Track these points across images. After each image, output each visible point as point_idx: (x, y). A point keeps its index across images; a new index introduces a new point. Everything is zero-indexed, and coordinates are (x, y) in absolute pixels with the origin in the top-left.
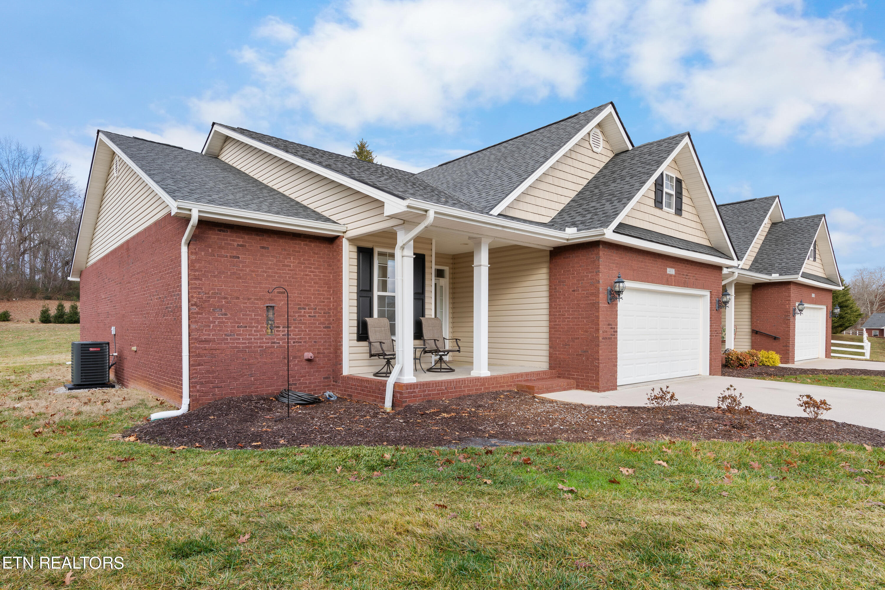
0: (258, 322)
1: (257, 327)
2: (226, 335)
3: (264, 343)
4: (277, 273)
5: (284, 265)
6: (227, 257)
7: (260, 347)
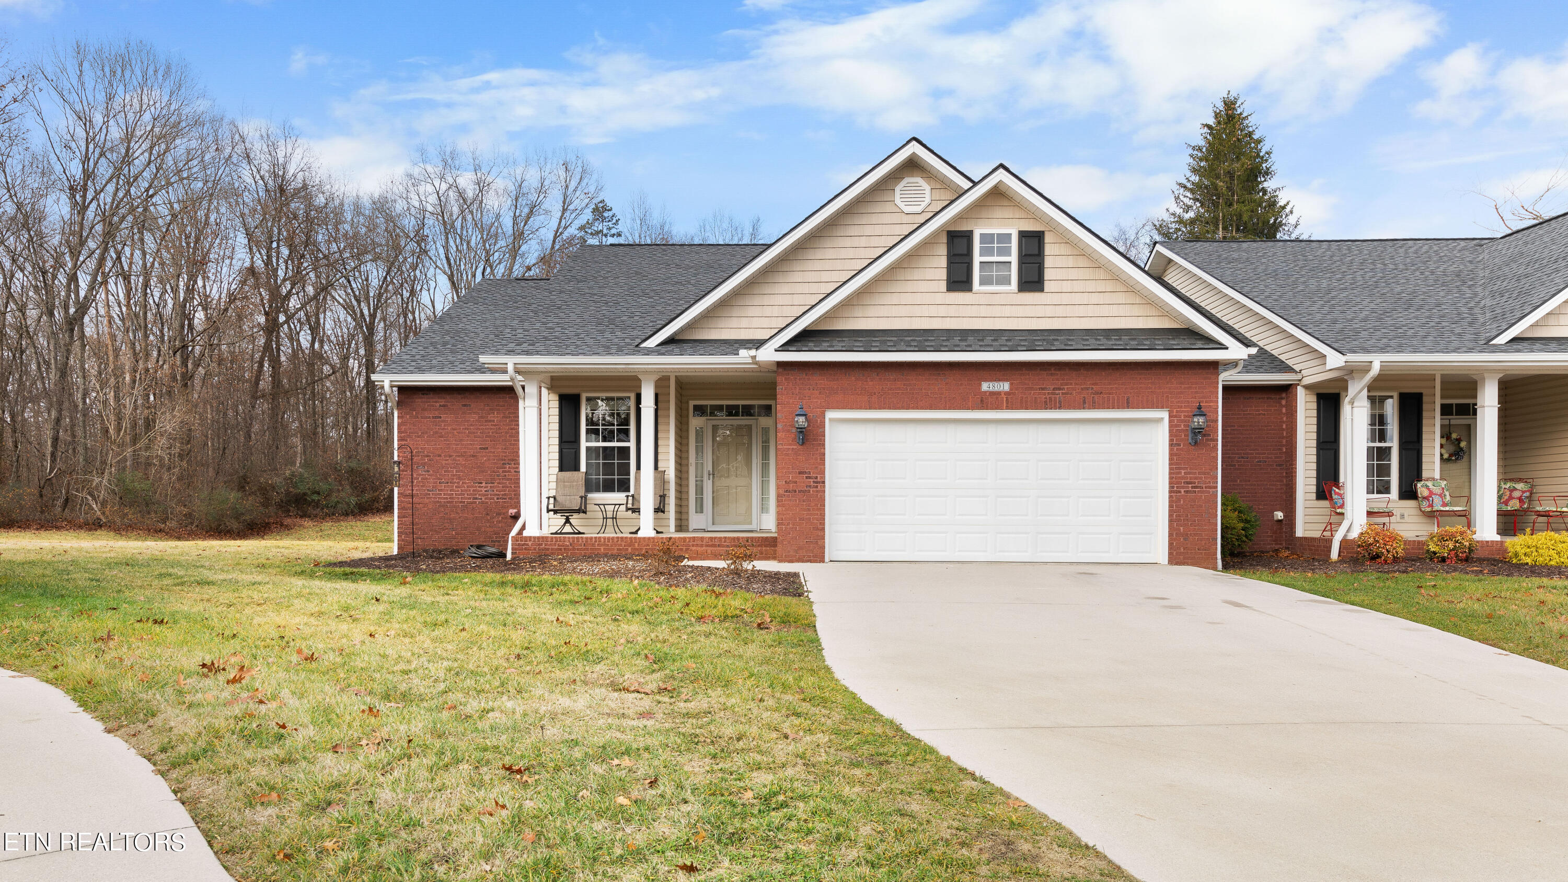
0: (459, 478)
1: (458, 483)
2: (428, 490)
3: (466, 498)
4: (479, 429)
5: (486, 421)
6: (429, 417)
7: (461, 502)
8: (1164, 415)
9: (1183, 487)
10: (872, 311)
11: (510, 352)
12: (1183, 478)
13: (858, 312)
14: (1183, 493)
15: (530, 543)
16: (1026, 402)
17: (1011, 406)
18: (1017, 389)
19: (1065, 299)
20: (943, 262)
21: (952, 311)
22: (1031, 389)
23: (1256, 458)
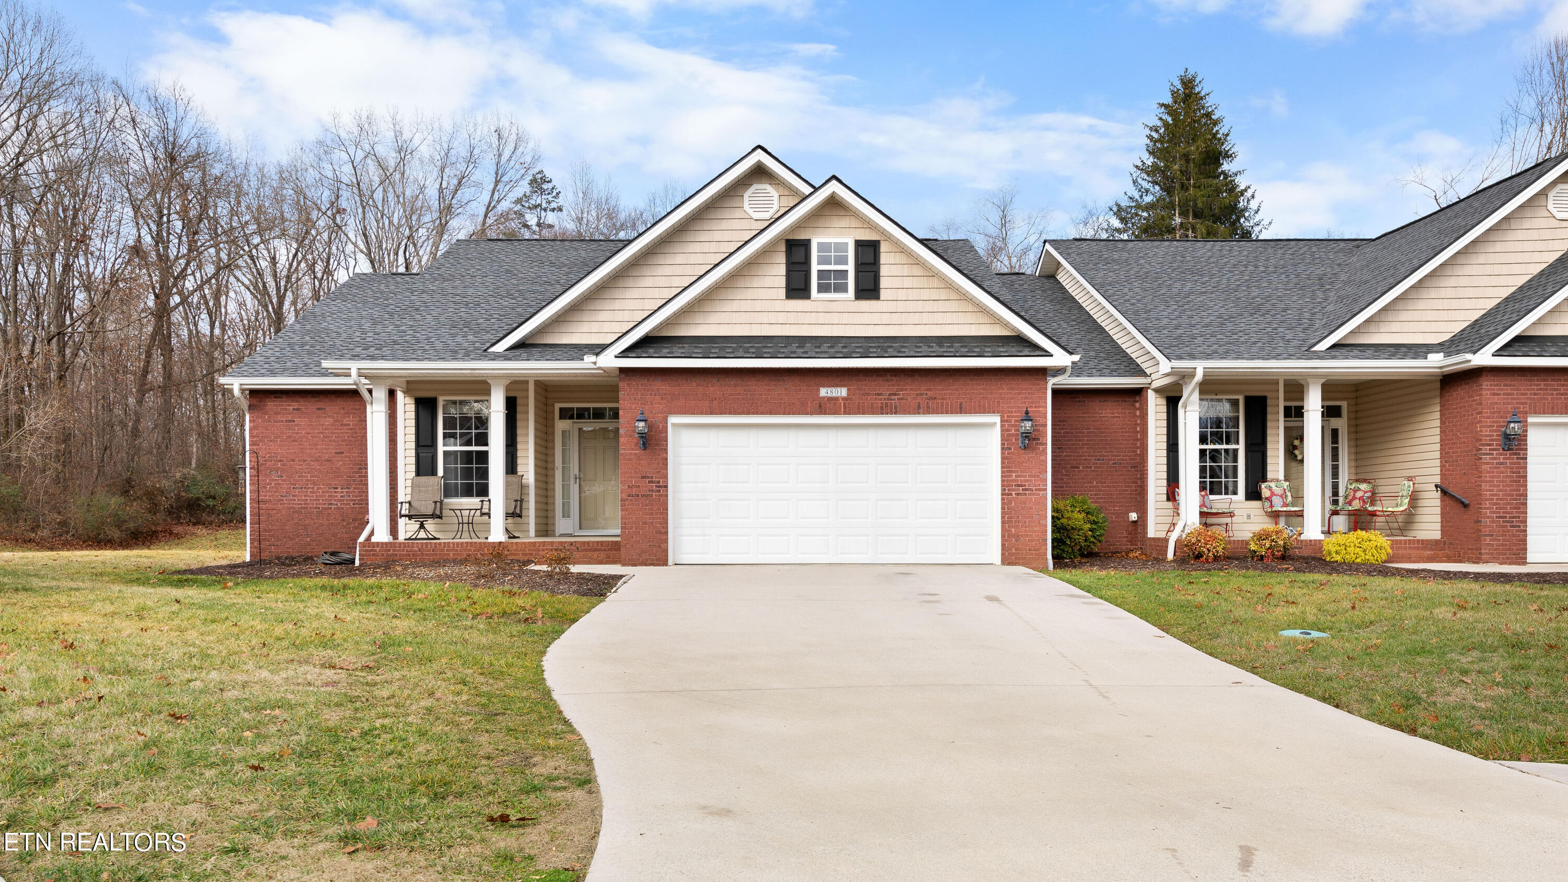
0: (314, 483)
1: (313, 488)
2: (281, 496)
3: (321, 504)
4: (334, 433)
5: (342, 425)
6: (282, 421)
7: (316, 508)
8: (996, 419)
9: (1014, 490)
10: (714, 318)
11: (355, 357)
12: (1014, 481)
13: (699, 318)
14: (1014, 495)
15: (378, 549)
16: (863, 407)
17: (848, 411)
18: (854, 395)
19: (901, 306)
20: (782, 270)
21: (791, 318)
22: (868, 394)
23: (1111, 460)
